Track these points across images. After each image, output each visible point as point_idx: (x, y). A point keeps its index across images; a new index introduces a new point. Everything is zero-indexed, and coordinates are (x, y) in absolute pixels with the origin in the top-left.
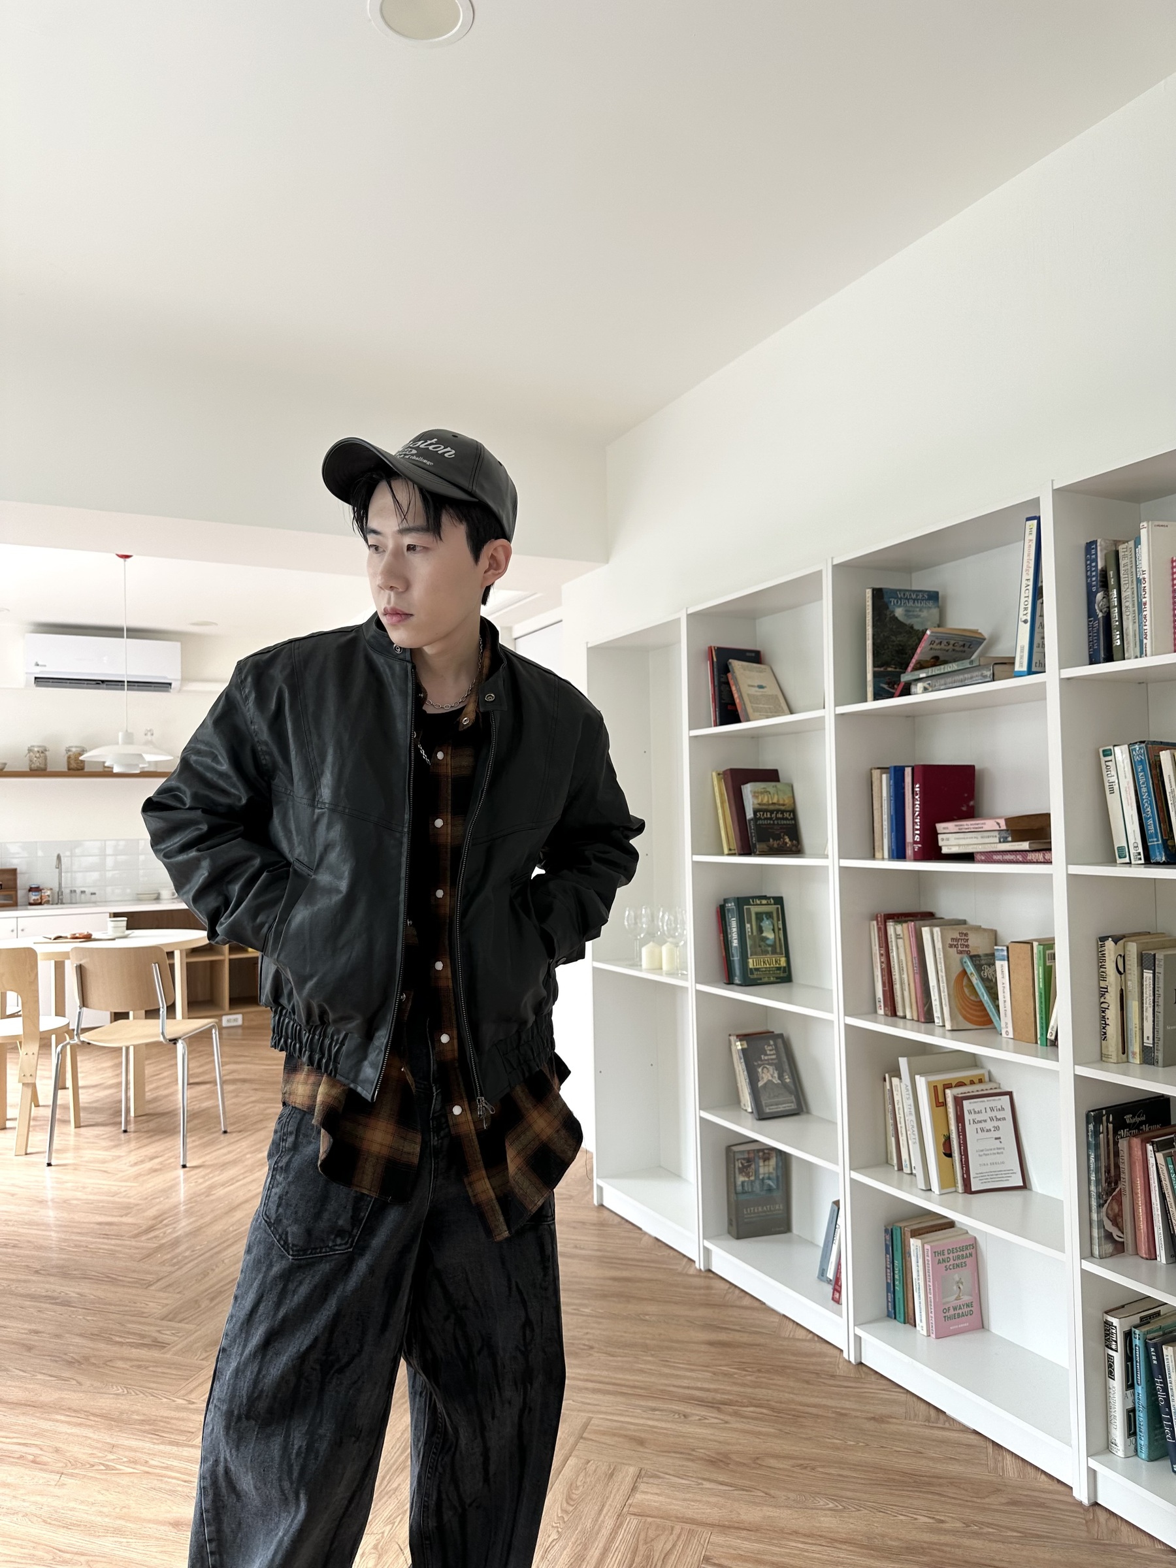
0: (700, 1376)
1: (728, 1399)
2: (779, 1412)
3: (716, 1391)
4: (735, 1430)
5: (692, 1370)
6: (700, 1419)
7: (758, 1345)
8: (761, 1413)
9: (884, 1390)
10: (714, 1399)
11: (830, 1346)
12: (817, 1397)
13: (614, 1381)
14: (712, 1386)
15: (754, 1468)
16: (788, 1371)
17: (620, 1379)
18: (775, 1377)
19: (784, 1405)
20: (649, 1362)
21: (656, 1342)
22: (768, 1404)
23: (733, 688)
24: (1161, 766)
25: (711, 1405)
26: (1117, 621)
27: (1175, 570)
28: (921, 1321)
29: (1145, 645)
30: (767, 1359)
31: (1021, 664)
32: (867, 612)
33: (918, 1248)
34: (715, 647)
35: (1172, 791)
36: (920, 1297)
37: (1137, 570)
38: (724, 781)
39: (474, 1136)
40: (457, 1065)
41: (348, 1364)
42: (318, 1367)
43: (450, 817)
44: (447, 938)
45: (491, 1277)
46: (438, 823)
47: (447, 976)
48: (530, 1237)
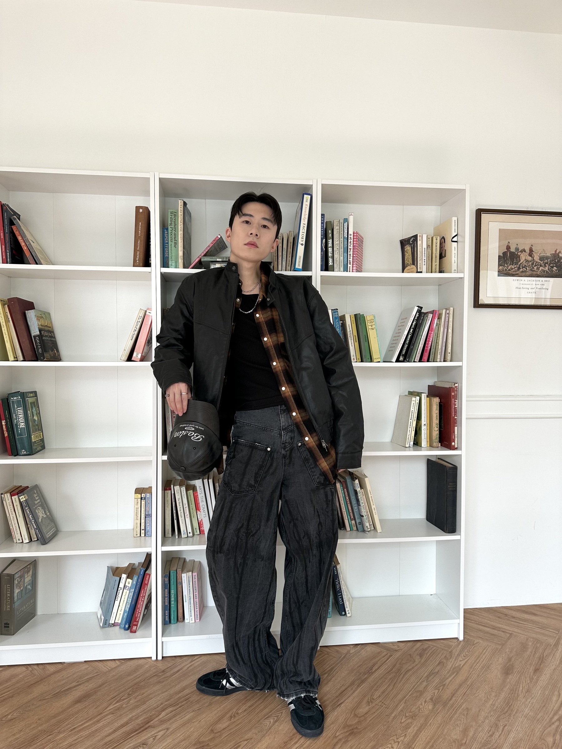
0: (108, 721)
1: (145, 719)
2: (178, 704)
3: (131, 720)
4: (178, 728)
5: (98, 721)
7: (103, 684)
8: (172, 711)
9: (192, 661)
10: (138, 724)
11: (136, 661)
12: (176, 685)
14: (125, 720)
15: (220, 736)
16: (142, 684)
18: (142, 692)
19: (172, 700)
21: (45, 725)
22: (166, 705)
23: (20, 238)
24: (345, 320)
25: (142, 729)
26: (331, 254)
27: (355, 237)
28: (191, 616)
29: (350, 267)
30: (122, 687)
31: (299, 265)
32: (179, 213)
33: (190, 577)
34: (4, 203)
35: (350, 331)
36: (190, 603)
37: (345, 233)
38: (8, 306)
39: (316, 447)
40: (302, 423)
41: (255, 533)
42: (245, 534)
43: (269, 336)
44: (284, 379)
45: (307, 508)
46: (265, 339)
47: (288, 392)
48: (322, 491)
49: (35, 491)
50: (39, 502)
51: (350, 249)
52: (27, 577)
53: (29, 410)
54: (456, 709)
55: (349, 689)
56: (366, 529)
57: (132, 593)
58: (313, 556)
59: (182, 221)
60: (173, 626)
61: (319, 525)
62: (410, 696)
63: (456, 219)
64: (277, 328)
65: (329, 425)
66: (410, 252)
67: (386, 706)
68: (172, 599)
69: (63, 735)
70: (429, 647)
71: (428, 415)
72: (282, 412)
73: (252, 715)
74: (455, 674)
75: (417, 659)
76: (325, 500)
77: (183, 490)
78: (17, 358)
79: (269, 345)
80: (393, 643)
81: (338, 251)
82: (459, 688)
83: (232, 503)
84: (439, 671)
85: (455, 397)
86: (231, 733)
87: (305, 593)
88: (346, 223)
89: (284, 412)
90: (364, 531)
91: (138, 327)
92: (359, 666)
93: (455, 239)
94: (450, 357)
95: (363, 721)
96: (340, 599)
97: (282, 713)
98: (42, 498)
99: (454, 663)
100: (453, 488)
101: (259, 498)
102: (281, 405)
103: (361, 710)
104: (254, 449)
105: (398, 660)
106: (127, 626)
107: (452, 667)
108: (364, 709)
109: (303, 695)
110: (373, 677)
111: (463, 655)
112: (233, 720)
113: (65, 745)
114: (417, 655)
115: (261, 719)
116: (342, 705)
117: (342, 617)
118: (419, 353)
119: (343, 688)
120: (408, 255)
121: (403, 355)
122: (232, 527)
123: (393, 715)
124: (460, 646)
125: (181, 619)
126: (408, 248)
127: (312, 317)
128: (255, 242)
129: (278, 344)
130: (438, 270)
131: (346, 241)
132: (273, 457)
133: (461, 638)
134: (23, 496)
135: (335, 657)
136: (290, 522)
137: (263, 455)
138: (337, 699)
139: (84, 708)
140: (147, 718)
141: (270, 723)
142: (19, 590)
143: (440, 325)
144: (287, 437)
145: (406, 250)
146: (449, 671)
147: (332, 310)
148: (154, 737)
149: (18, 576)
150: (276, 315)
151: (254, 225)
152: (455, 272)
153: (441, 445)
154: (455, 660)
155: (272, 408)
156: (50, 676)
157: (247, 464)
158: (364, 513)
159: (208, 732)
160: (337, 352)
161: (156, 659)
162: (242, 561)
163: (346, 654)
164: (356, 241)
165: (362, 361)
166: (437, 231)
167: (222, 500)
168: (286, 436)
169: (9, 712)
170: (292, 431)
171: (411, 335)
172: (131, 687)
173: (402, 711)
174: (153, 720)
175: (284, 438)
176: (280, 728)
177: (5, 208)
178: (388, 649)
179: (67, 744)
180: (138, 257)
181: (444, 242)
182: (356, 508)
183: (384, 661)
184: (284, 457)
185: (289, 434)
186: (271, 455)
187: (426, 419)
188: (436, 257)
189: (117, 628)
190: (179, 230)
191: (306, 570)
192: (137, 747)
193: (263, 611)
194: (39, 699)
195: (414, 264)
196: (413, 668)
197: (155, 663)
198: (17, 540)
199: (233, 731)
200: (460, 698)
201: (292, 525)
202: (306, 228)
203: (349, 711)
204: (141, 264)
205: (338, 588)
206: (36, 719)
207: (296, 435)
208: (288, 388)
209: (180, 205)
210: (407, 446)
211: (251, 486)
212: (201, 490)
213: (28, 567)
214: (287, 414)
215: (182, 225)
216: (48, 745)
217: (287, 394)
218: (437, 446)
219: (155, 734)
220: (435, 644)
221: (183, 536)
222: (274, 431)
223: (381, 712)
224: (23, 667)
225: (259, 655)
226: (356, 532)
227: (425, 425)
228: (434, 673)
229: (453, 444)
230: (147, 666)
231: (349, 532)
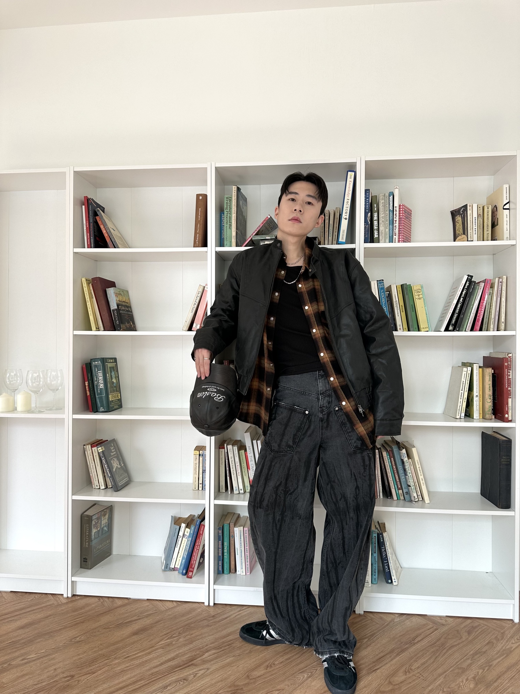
0: (158, 654)
1: (189, 657)
2: (221, 648)
3: (177, 656)
4: (217, 670)
5: (149, 653)
6: (194, 676)
7: (159, 621)
8: (214, 654)
9: (240, 611)
10: (183, 661)
11: (191, 604)
12: (222, 630)
13: (118, 687)
14: (172, 655)
15: (254, 683)
16: (192, 625)
17: (119, 683)
18: (191, 632)
19: (216, 643)
20: (119, 664)
21: (105, 650)
22: (210, 647)
23: (102, 227)
24: (391, 291)
25: (186, 665)
26: (377, 227)
27: (401, 209)
28: (242, 568)
29: (395, 238)
30: (175, 625)
31: (343, 238)
32: (233, 198)
33: (241, 531)
34: (90, 197)
35: (396, 301)
36: (241, 556)
37: (390, 206)
38: (92, 285)
39: (353, 411)
40: (340, 388)
41: (293, 492)
42: (283, 492)
43: (310, 305)
44: (323, 345)
45: (344, 471)
46: (307, 308)
47: (326, 358)
48: (359, 456)
49: (112, 444)
50: (115, 454)
51: (396, 221)
52: (104, 520)
53: (108, 374)
54: (500, 691)
55: (388, 656)
56: (413, 499)
57: (190, 541)
58: (350, 519)
59: (236, 205)
60: (226, 576)
61: (356, 489)
62: (450, 671)
63: (507, 186)
64: (318, 297)
65: (367, 391)
66: (460, 222)
67: (423, 678)
68: (225, 551)
69: (118, 661)
70: (479, 625)
71: (481, 386)
72: (320, 377)
73: (287, 668)
74: (504, 656)
75: (465, 636)
76: (362, 464)
77: (235, 450)
78: (99, 328)
79: (310, 313)
80: (441, 617)
81: (383, 224)
82: (506, 672)
83: (271, 462)
84: (487, 650)
85: (509, 368)
86: (265, 681)
87: (342, 554)
88: (392, 196)
89: (322, 377)
90: (411, 501)
91: (198, 301)
92: (402, 636)
93: (507, 206)
94: (504, 326)
95: (396, 689)
96: (386, 567)
97: (317, 670)
98: (118, 451)
99: (504, 645)
100: (507, 461)
101: (297, 458)
102: (319, 370)
103: (396, 678)
104: (293, 413)
105: (443, 635)
106: (184, 572)
107: (502, 648)
108: (400, 677)
109: (336, 655)
110: (414, 647)
111: (516, 637)
112: (269, 669)
113: (118, 670)
114: (465, 631)
115: (295, 673)
116: (378, 671)
117: (388, 585)
118: (470, 323)
119: (382, 654)
120: (459, 226)
121: (453, 325)
122: (272, 484)
123: (430, 688)
124: (514, 628)
125: (233, 570)
126: (459, 219)
127: (353, 286)
128: (298, 218)
129: (318, 312)
130: (490, 238)
131: (391, 213)
132: (311, 420)
133: (517, 620)
134: (100, 448)
135: (378, 624)
136: (328, 484)
137: (301, 417)
138: (374, 664)
139: (139, 640)
140: (191, 656)
141: (304, 678)
142: (96, 530)
143: (493, 294)
144: (325, 402)
145: (456, 220)
146: (499, 652)
147: (377, 281)
148: (194, 675)
149: (95, 518)
150: (318, 284)
151: (298, 202)
152: (508, 240)
153: (495, 418)
154: (507, 642)
155: (311, 373)
156: (116, 608)
157: (286, 425)
158: (411, 483)
159: (243, 677)
160: (377, 321)
161: (208, 604)
162: (280, 518)
163: (390, 622)
164: (402, 213)
165: (409, 330)
166: (490, 199)
167: (263, 459)
168: (324, 400)
169: (79, 634)
170: (329, 396)
171: (460, 304)
172: (183, 627)
173: (440, 685)
174: (196, 659)
175: (321, 402)
176: (313, 684)
177: (90, 201)
178: (434, 622)
179: (120, 669)
180: (197, 239)
181: (496, 210)
182: (403, 477)
183: (429, 633)
184: (322, 420)
185: (327, 398)
186: (309, 417)
187: (478, 390)
188: (488, 226)
189: (177, 572)
190: (233, 213)
191: (343, 532)
192: (179, 681)
193: (301, 568)
194: (104, 627)
195: (464, 234)
196: (458, 644)
197: (207, 609)
198: (96, 486)
199: (267, 680)
200: (507, 681)
201: (330, 487)
202: (349, 203)
203: (384, 678)
204: (200, 245)
205: (384, 556)
206: (99, 644)
207: (333, 399)
208: (326, 354)
209: (233, 190)
210: (457, 417)
211: (289, 446)
212: (250, 450)
213: (105, 510)
214: (325, 379)
215: (236, 208)
216: (104, 668)
217: (325, 360)
218: (491, 418)
219: (196, 672)
220: (486, 623)
221: (236, 492)
222: (312, 395)
223: (418, 683)
224: (96, 598)
225: (297, 610)
226: (403, 501)
227: (477, 396)
228: (481, 652)
229: (506, 416)
230: (199, 610)
231: (396, 501)
